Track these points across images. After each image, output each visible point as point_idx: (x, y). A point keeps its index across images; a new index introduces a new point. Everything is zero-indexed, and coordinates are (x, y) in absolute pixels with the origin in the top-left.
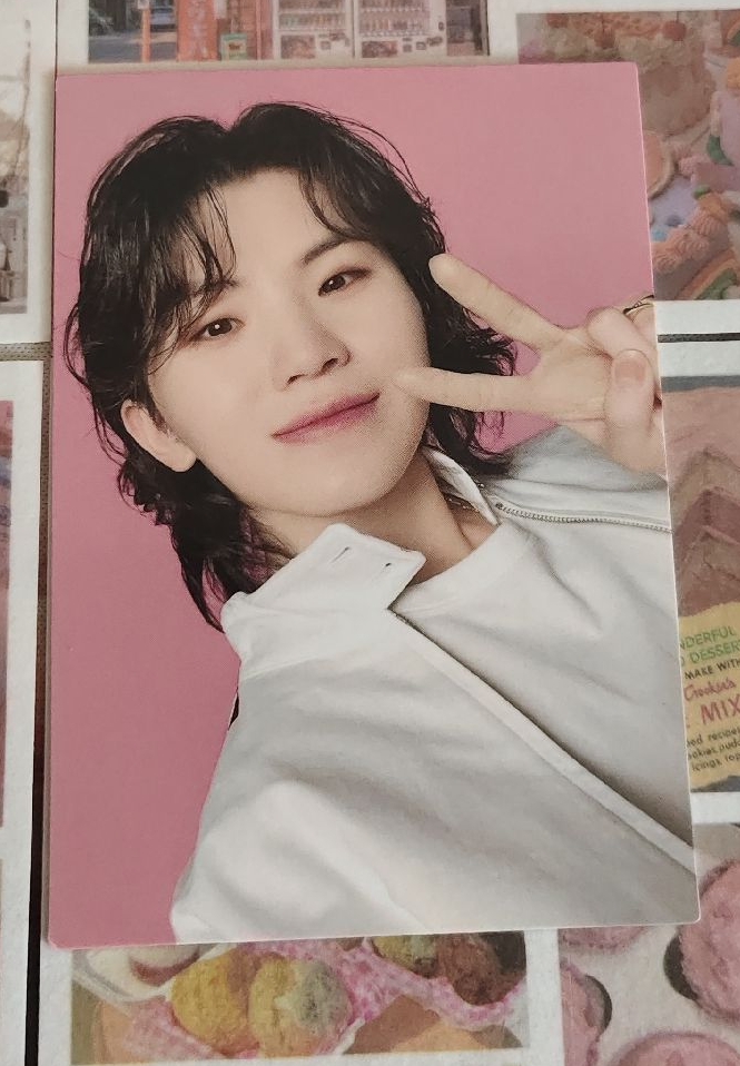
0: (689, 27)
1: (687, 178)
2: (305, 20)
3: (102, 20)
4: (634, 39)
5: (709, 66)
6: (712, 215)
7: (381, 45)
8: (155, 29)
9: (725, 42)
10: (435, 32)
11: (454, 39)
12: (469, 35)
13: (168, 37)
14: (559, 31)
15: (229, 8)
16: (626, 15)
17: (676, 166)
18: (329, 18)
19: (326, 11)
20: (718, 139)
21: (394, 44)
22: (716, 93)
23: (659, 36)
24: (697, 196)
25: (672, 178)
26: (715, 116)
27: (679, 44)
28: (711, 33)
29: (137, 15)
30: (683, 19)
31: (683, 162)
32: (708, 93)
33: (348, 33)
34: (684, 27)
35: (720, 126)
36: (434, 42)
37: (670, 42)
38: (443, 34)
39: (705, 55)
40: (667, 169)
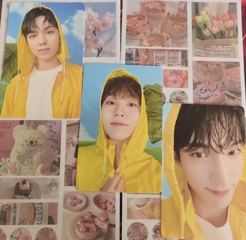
0: (220, 64)
1: (218, 88)
2: (159, 60)
3: (128, 58)
4: (211, 66)
5: (223, 71)
6: (222, 95)
7: (171, 64)
8: (136, 60)
9: (226, 67)
10: (179, 63)
11: (182, 64)
12: (185, 64)
13: (138, 62)
14: (199, 64)
15: (147, 58)
16: (210, 62)
17: (217, 86)
18: (163, 60)
19: (162, 59)
20: (224, 83)
21: (173, 64)
22: (224, 75)
23: (215, 65)
24: (220, 91)
25: (216, 88)
26: (223, 79)
27: (218, 67)
28: (223, 65)
29: (133, 58)
30: (219, 63)
31: (218, 86)
32: (223, 75)
33: (166, 62)
34: (219, 64)
35: (224, 80)
36: (179, 64)
37: (216, 66)
38: (181, 63)
39: (222, 69)
40: (216, 87)
